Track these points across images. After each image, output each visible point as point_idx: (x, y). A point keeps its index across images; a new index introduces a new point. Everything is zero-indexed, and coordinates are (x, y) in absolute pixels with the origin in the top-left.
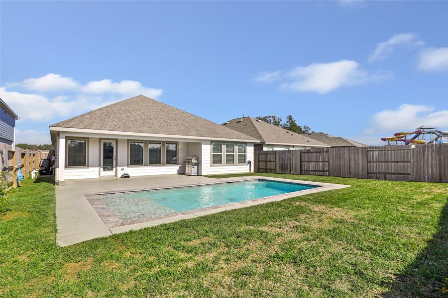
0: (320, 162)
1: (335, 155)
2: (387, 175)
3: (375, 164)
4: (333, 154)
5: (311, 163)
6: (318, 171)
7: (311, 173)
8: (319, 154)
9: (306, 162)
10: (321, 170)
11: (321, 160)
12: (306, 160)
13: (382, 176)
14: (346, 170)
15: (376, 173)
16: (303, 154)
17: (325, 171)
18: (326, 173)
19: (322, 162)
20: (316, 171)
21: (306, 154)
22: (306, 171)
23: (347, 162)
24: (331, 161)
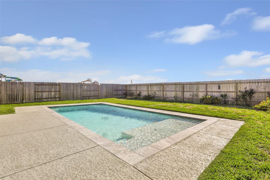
0: (53, 92)
1: (64, 87)
2: (90, 97)
3: (85, 92)
4: (63, 87)
5: (44, 93)
6: (50, 98)
7: (44, 100)
8: (51, 86)
9: (40, 92)
10: (53, 97)
11: (53, 91)
12: (40, 90)
13: (88, 97)
14: (71, 96)
15: (86, 97)
16: (37, 86)
17: (55, 98)
18: (57, 99)
19: (54, 92)
20: (49, 98)
21: (40, 86)
22: (39, 99)
23: (72, 91)
24: (62, 91)
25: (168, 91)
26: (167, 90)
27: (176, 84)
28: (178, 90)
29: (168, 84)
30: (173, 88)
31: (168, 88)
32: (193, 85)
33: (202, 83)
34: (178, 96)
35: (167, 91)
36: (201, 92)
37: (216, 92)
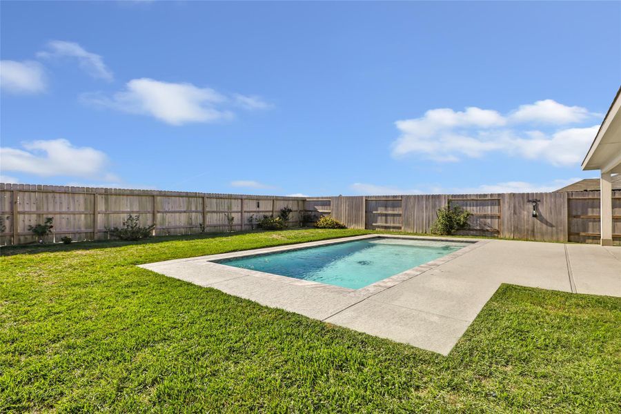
25: (169, 212)
26: (167, 209)
27: (188, 196)
28: (193, 209)
29: (169, 194)
30: (182, 204)
31: (169, 203)
32: (223, 200)
33: (236, 198)
34: (194, 224)
35: (166, 212)
36: (234, 212)
37: (255, 212)
